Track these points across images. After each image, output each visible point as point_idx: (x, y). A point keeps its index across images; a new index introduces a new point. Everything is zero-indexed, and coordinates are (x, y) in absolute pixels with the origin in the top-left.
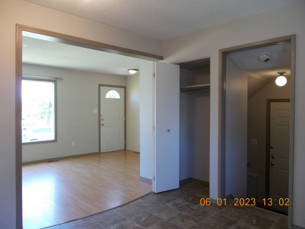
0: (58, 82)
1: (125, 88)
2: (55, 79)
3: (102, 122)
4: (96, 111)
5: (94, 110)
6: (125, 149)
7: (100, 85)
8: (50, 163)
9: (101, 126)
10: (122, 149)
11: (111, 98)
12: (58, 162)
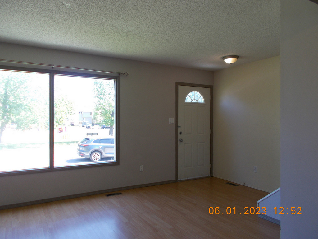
0: (122, 79)
1: (211, 87)
2: (117, 75)
3: (180, 137)
4: (172, 120)
5: (170, 119)
6: (211, 176)
7: (178, 84)
8: (109, 197)
9: (179, 142)
10: (208, 175)
11: (193, 101)
12: (120, 196)
